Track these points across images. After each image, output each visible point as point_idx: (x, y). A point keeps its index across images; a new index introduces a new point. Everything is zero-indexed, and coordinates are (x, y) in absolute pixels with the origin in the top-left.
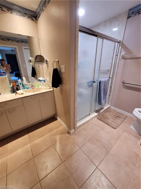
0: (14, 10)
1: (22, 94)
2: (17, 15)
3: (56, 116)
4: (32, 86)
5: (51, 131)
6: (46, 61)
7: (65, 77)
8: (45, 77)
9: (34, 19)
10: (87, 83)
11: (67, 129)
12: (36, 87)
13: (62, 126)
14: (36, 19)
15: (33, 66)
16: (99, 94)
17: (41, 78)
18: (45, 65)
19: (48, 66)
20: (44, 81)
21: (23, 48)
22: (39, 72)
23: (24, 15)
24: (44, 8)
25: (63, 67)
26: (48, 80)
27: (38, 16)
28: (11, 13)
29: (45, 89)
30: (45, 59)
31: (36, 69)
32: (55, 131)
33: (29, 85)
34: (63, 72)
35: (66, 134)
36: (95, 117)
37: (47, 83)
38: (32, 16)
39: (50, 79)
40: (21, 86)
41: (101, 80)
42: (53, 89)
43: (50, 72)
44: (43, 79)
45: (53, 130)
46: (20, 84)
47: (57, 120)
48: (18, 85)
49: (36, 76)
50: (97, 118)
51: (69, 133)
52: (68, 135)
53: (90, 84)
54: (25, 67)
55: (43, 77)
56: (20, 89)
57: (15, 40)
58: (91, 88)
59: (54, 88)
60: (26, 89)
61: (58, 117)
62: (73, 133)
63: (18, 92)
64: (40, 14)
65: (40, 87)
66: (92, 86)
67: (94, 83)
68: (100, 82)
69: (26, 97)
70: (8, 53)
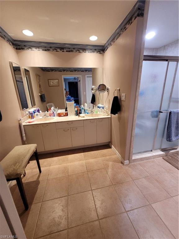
0: (87, 49)
1: (84, 117)
2: (89, 52)
3: (110, 143)
4: (92, 112)
5: (104, 157)
6: (108, 89)
7: (125, 104)
8: (104, 104)
9: (102, 52)
10: (151, 113)
11: (120, 159)
12: (95, 113)
13: (116, 155)
14: (103, 52)
15: (94, 94)
16: (168, 127)
17: (100, 105)
18: (106, 93)
19: (108, 94)
20: (103, 108)
21: (86, 76)
22: (99, 100)
23: (94, 51)
24: (112, 43)
25: (123, 95)
26: (107, 107)
27: (106, 49)
28: (85, 52)
29: (103, 115)
30: (107, 88)
31: (95, 96)
32: (108, 157)
33: (89, 110)
34: (123, 100)
35: (119, 164)
36: (160, 156)
37: (105, 110)
38: (100, 50)
39: (109, 107)
40: (83, 111)
41: (171, 110)
42: (111, 116)
43: (109, 100)
44: (102, 106)
45: (106, 156)
46: (83, 109)
47: (111, 148)
48: (81, 110)
49: (95, 103)
50: (163, 158)
51: (122, 163)
52: (121, 164)
53: (155, 114)
54: (85, 94)
55: (102, 104)
56: (82, 113)
57: (80, 70)
58: (156, 119)
59: (112, 114)
60: (86, 114)
61: (112, 146)
62: (127, 165)
63: (80, 115)
64: (108, 48)
65: (98, 113)
66: (157, 116)
67: (161, 113)
68: (170, 113)
69: (87, 120)
70: (71, 81)
